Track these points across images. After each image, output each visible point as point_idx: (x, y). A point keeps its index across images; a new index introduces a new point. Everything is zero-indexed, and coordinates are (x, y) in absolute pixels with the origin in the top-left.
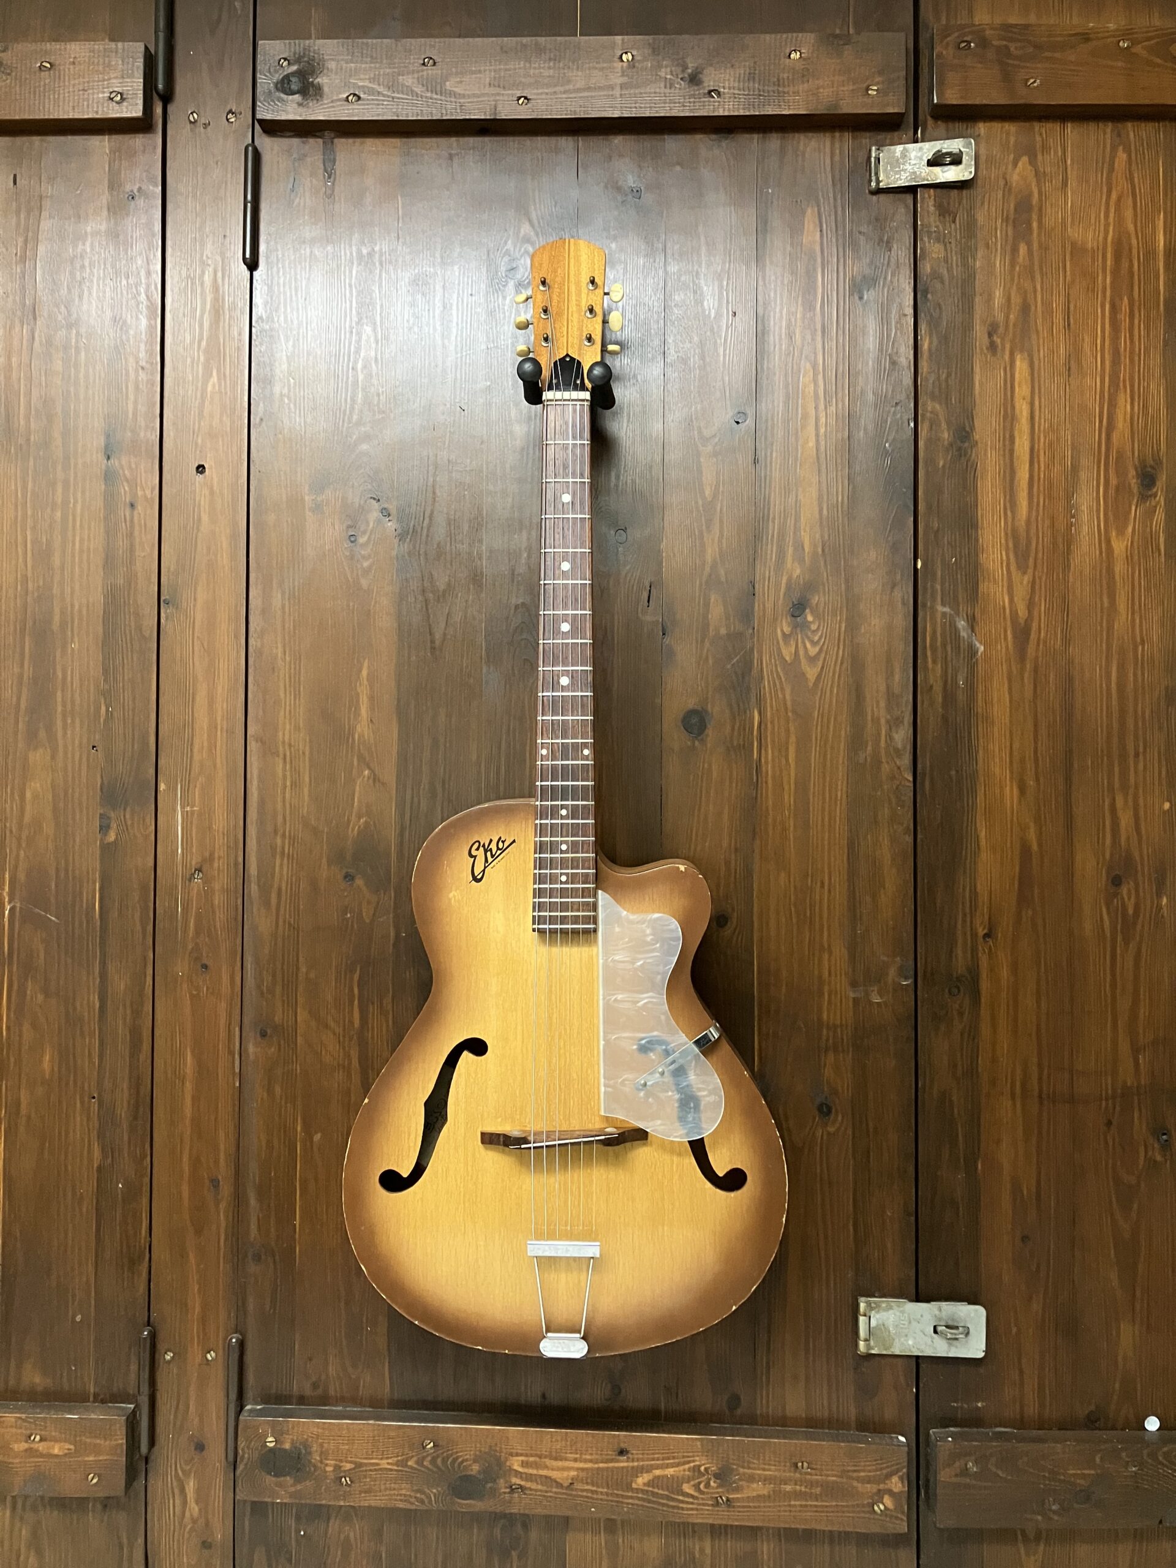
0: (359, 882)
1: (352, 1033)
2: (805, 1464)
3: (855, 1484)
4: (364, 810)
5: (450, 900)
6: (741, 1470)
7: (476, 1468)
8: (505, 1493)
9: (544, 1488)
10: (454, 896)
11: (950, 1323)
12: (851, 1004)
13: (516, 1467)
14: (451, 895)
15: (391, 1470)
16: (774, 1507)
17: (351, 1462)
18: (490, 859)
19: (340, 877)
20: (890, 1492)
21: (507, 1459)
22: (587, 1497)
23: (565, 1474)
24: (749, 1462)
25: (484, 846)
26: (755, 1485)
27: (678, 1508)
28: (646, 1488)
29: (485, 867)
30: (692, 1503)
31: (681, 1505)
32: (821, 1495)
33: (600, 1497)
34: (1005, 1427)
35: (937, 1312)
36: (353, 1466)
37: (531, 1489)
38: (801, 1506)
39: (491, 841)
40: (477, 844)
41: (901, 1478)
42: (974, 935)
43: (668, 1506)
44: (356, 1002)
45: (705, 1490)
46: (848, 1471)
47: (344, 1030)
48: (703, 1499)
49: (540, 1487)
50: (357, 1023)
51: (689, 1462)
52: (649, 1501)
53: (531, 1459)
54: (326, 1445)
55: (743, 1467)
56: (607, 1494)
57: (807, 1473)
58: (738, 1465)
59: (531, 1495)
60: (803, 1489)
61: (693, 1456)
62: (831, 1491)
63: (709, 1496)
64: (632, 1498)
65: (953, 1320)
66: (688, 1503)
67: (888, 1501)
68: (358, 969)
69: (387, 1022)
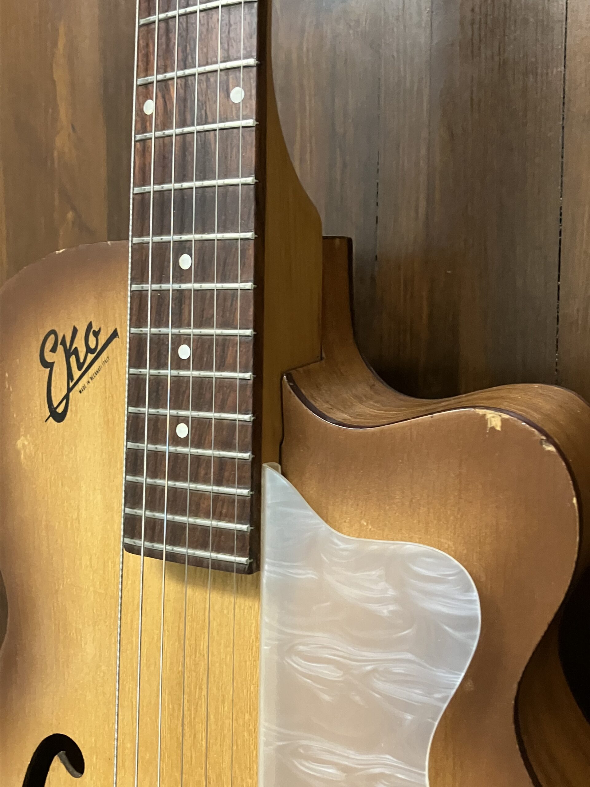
5: (18, 453)
10: (24, 445)
14: (19, 443)
18: (77, 374)
25: (63, 343)
29: (69, 390)
39: (75, 331)
40: (52, 337)
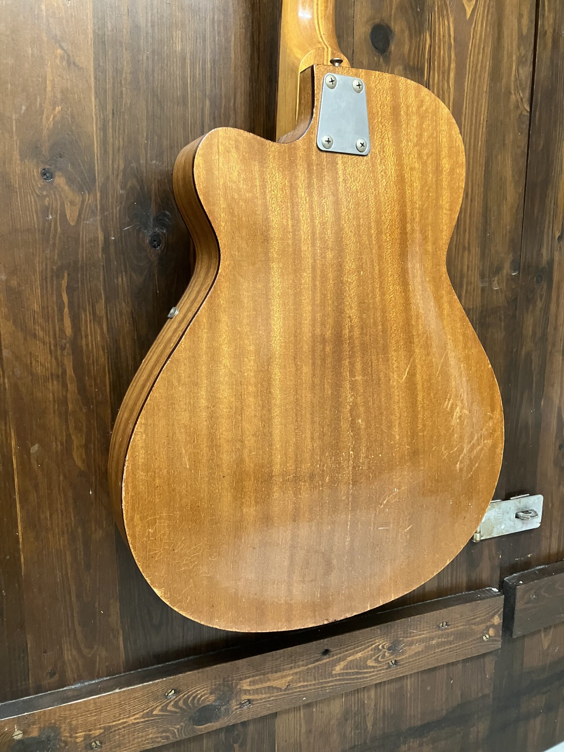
0: (60, 180)
1: (64, 341)
2: (445, 623)
3: (473, 627)
4: (59, 96)
6: (406, 640)
7: (212, 698)
8: (236, 709)
9: (268, 695)
11: (525, 510)
12: (480, 291)
13: (246, 687)
15: (138, 723)
16: (425, 657)
17: (100, 728)
19: (36, 172)
20: (493, 626)
21: (237, 684)
22: (299, 691)
23: (283, 681)
24: (411, 633)
26: (413, 647)
27: (364, 678)
28: (342, 672)
30: (373, 672)
31: (366, 675)
32: (453, 640)
33: (310, 688)
34: (541, 565)
35: (518, 504)
36: (102, 731)
37: (257, 700)
38: (441, 651)
41: (499, 616)
42: (553, 238)
43: (357, 679)
44: (66, 310)
45: (382, 660)
46: (470, 620)
47: (55, 338)
48: (380, 666)
49: (264, 696)
50: (69, 331)
51: (372, 645)
52: (344, 680)
53: (257, 678)
54: (74, 723)
55: (407, 637)
56: (314, 685)
57: (446, 629)
58: (403, 637)
59: (257, 704)
60: (443, 640)
61: (375, 640)
62: (460, 636)
63: (384, 663)
64: (332, 681)
65: (526, 507)
66: (370, 672)
67: (491, 632)
68: (66, 275)
69: (102, 329)
